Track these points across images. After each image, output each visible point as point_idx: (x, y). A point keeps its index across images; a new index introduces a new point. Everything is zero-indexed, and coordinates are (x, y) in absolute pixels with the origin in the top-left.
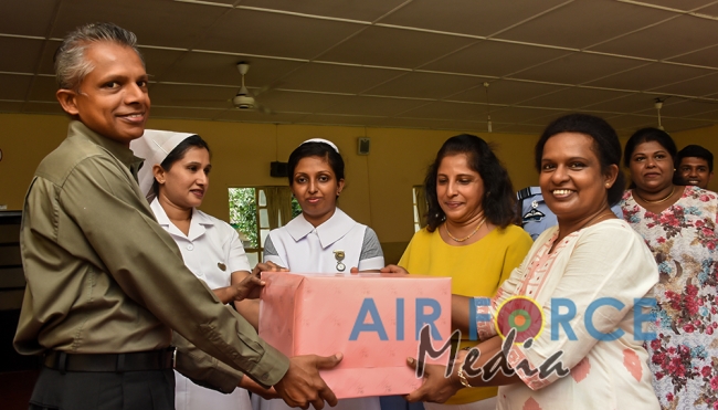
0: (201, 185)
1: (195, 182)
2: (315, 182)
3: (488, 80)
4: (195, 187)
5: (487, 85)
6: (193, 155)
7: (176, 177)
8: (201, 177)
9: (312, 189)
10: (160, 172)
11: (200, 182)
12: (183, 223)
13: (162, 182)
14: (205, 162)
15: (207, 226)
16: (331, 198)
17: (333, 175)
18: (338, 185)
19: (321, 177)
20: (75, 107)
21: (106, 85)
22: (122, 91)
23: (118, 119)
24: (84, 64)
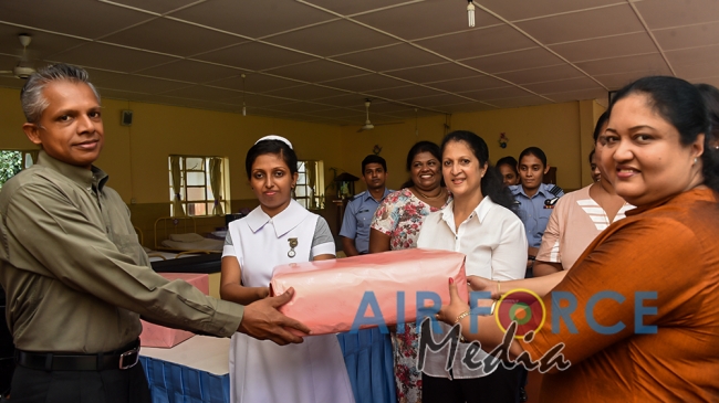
2: (272, 177)
9: (269, 184)
16: (286, 190)
17: (287, 170)
19: (277, 173)
20: (40, 138)
21: (62, 118)
22: (75, 124)
23: (74, 149)
24: (41, 101)
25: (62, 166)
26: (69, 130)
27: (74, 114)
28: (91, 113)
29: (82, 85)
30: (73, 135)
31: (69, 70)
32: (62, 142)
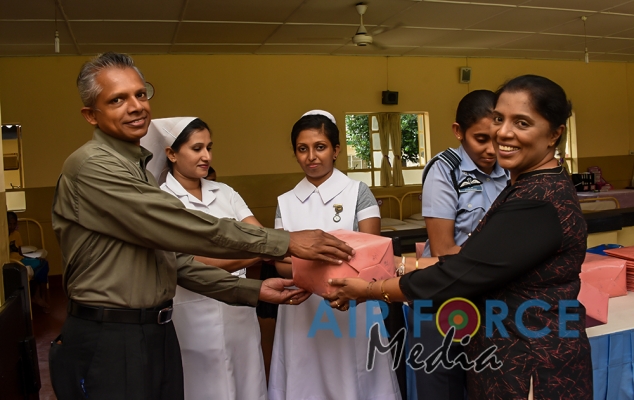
0: (206, 161)
1: (201, 159)
2: (314, 151)
3: (586, 14)
4: (202, 163)
5: (585, 18)
6: (197, 137)
7: (185, 156)
8: (205, 154)
9: (312, 157)
10: (172, 153)
11: (204, 159)
12: (196, 191)
13: (174, 161)
14: (206, 141)
15: (214, 191)
16: (328, 163)
17: (329, 144)
18: (335, 150)
19: (318, 146)
20: (95, 119)
21: (113, 101)
22: (125, 104)
23: (125, 126)
24: (95, 87)
25: (115, 142)
26: (120, 110)
27: (124, 97)
28: (139, 94)
29: (128, 69)
30: (124, 114)
31: (117, 57)
32: (115, 121)
